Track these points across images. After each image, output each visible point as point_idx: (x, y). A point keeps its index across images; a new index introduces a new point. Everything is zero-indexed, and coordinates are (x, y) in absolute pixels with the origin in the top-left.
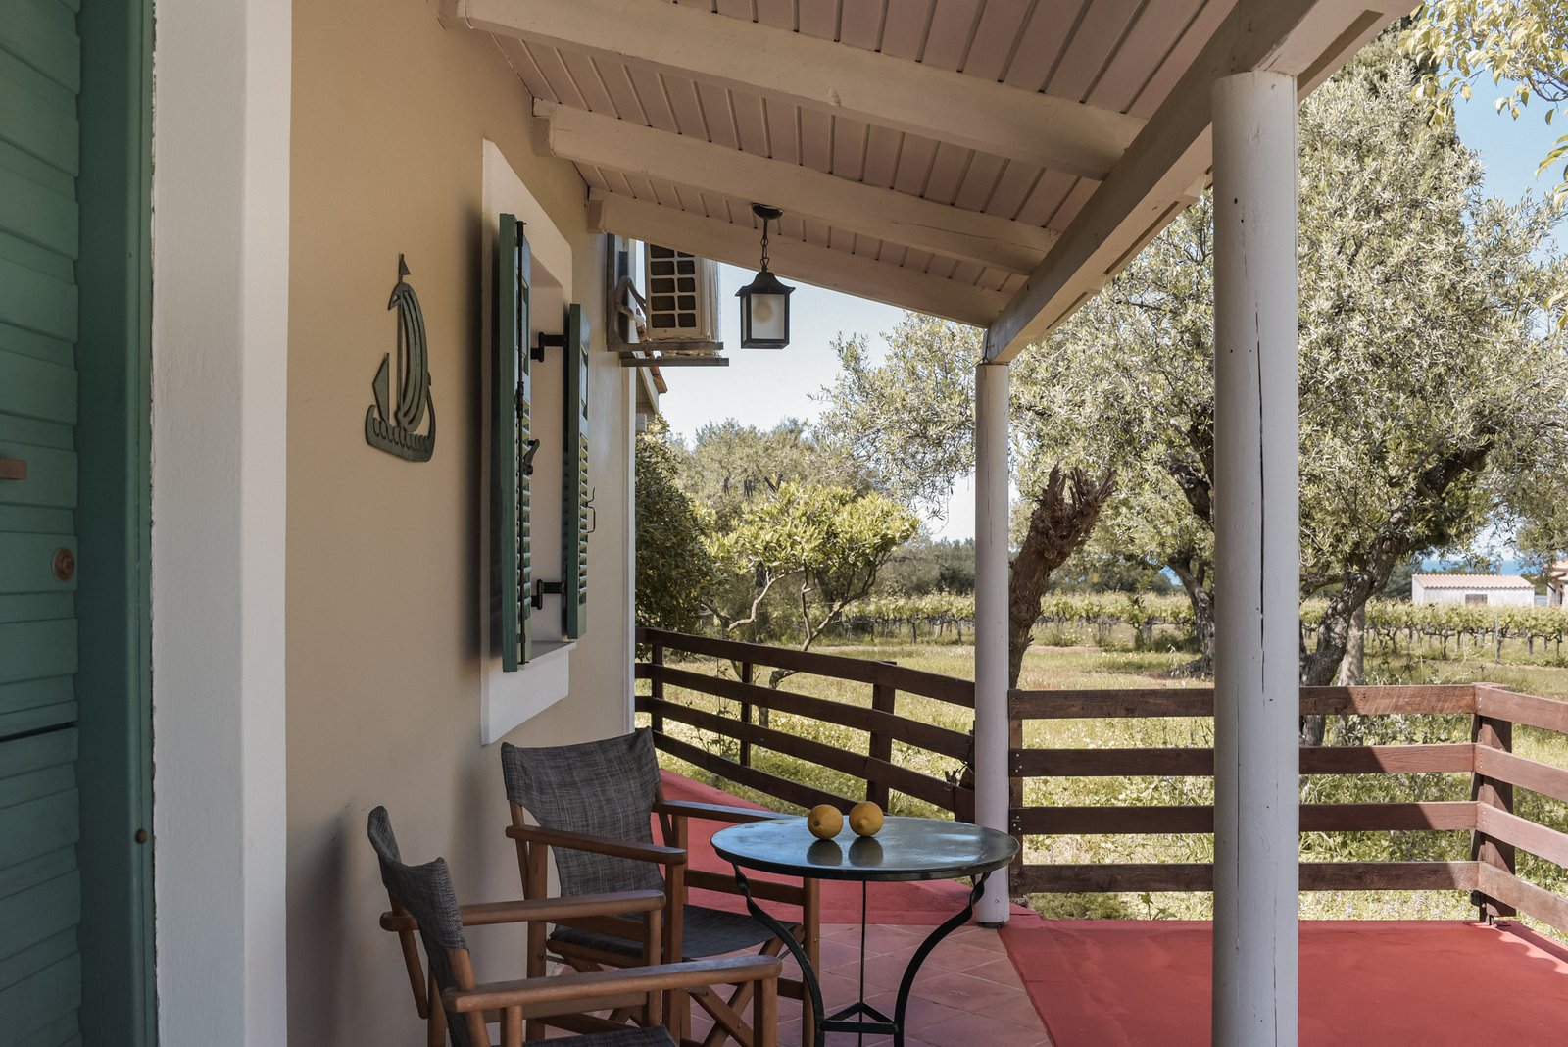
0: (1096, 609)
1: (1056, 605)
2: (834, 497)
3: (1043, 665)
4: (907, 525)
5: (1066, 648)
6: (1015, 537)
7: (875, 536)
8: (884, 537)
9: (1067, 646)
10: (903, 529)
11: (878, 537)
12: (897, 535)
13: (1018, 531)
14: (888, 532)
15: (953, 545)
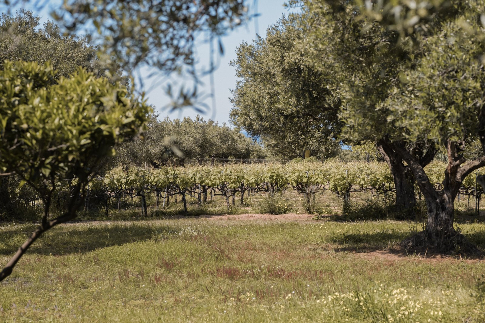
0: (305, 180)
1: (270, 178)
2: (26, 76)
3: (268, 241)
4: (131, 116)
5: (279, 216)
6: (243, 119)
7: (82, 133)
8: (96, 135)
9: (281, 213)
10: (125, 121)
11: (87, 135)
12: (116, 132)
13: (246, 114)
14: (103, 127)
15: (174, 123)
